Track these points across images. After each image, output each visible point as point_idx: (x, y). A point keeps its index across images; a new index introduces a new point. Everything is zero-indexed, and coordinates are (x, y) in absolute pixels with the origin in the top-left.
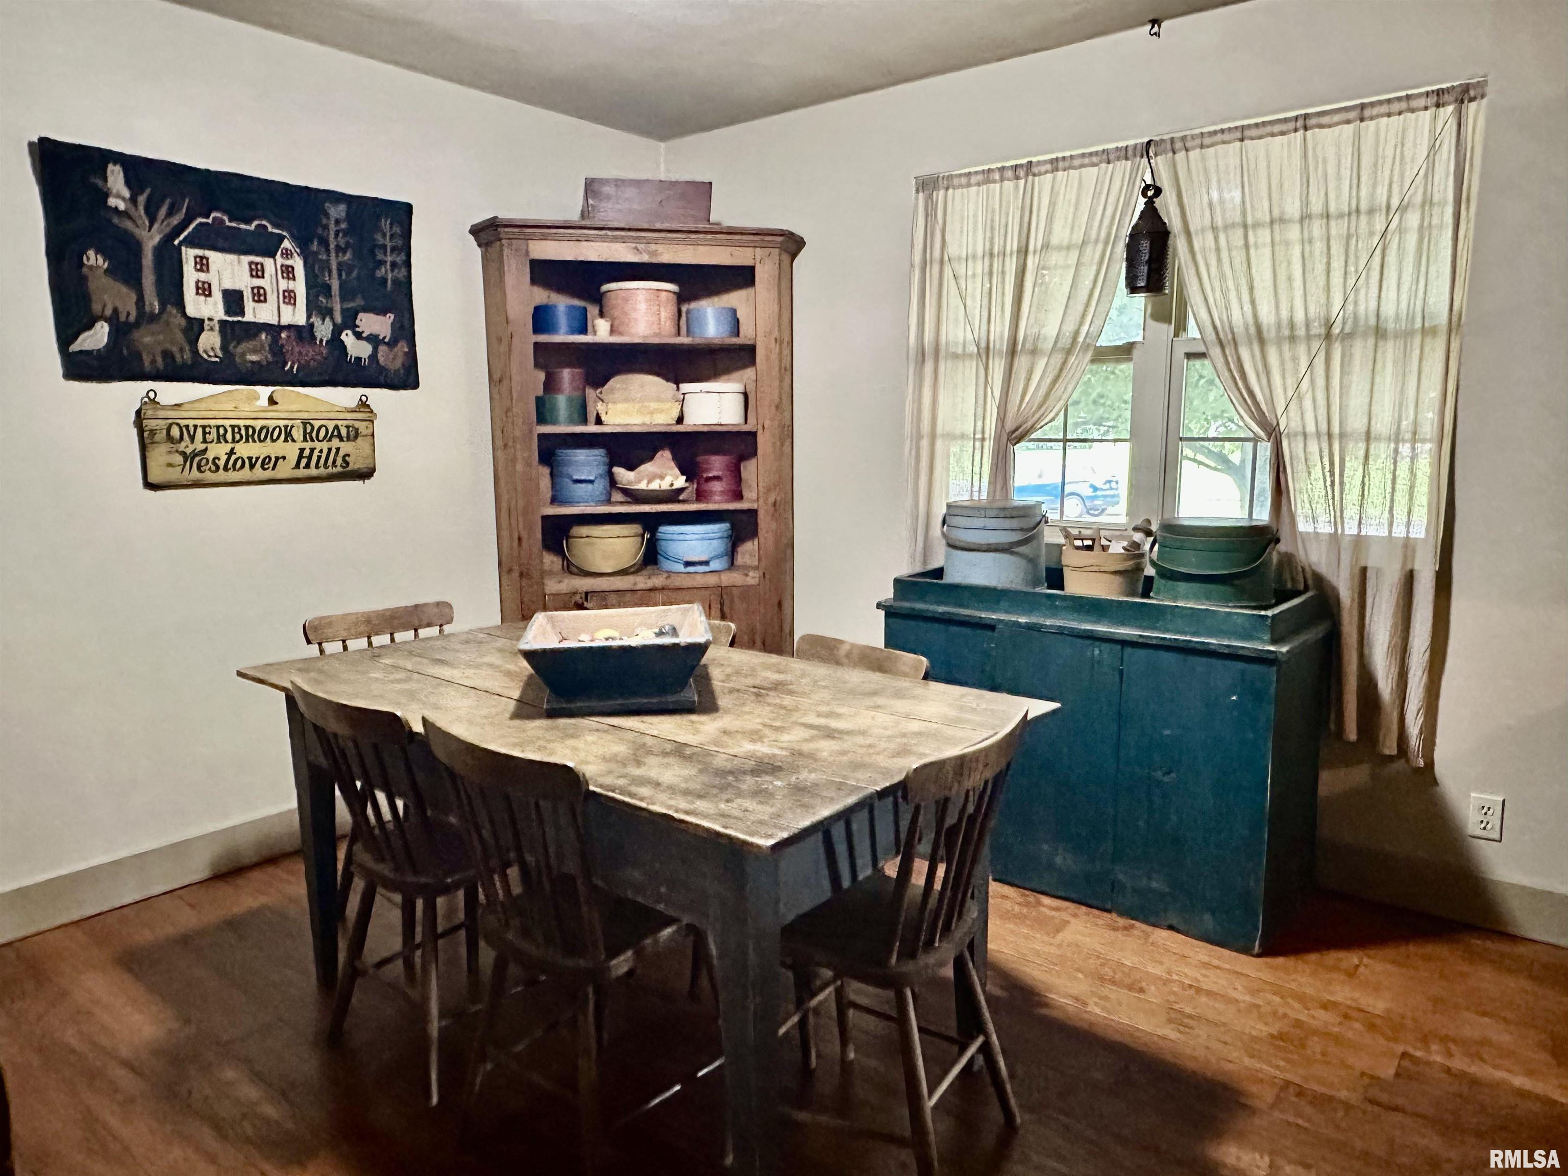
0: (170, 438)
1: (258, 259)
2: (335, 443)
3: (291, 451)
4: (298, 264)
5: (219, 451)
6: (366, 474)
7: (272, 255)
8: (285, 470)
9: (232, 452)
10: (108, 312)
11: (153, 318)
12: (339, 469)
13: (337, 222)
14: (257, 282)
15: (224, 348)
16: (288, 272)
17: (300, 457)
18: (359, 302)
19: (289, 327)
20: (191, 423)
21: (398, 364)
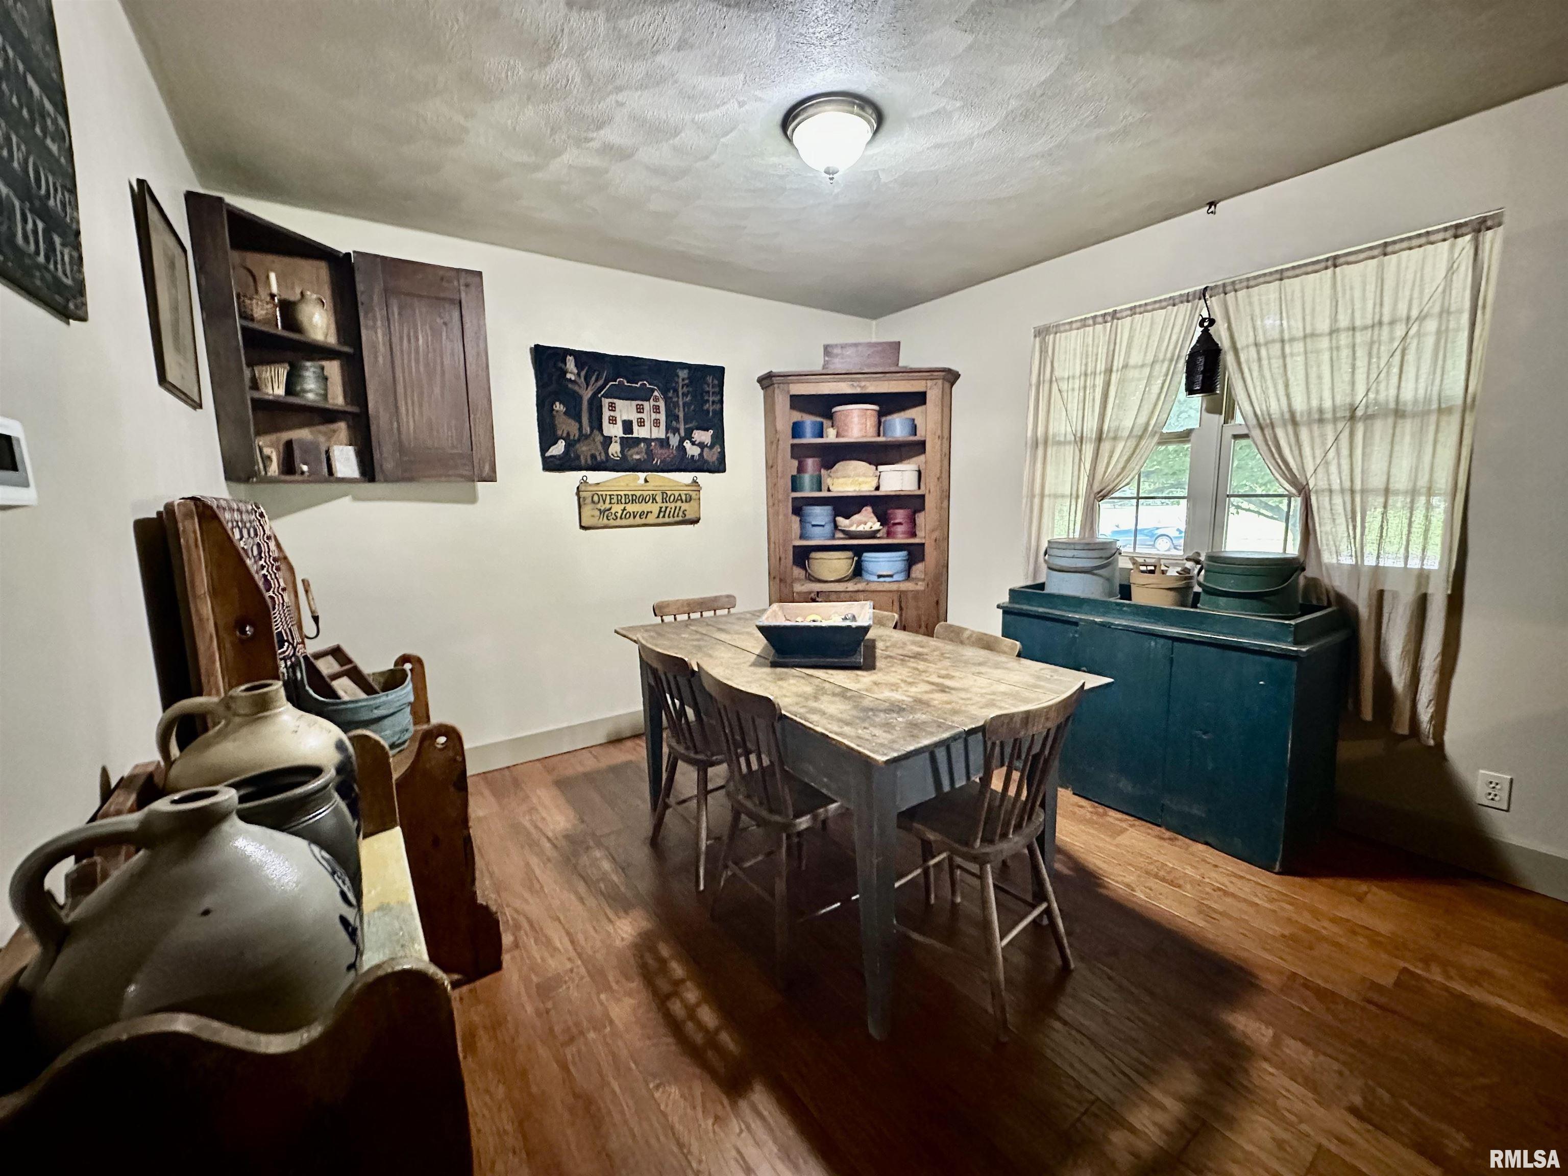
0: (593, 502)
1: (640, 402)
2: (679, 504)
3: (655, 508)
4: (662, 404)
5: (617, 508)
6: (695, 521)
7: (648, 400)
8: (651, 519)
9: (624, 509)
10: (565, 435)
11: (587, 437)
12: (680, 518)
13: (683, 380)
14: (640, 415)
15: (622, 452)
16: (657, 409)
17: (660, 511)
18: (694, 424)
19: (656, 439)
20: (604, 493)
21: (715, 458)
